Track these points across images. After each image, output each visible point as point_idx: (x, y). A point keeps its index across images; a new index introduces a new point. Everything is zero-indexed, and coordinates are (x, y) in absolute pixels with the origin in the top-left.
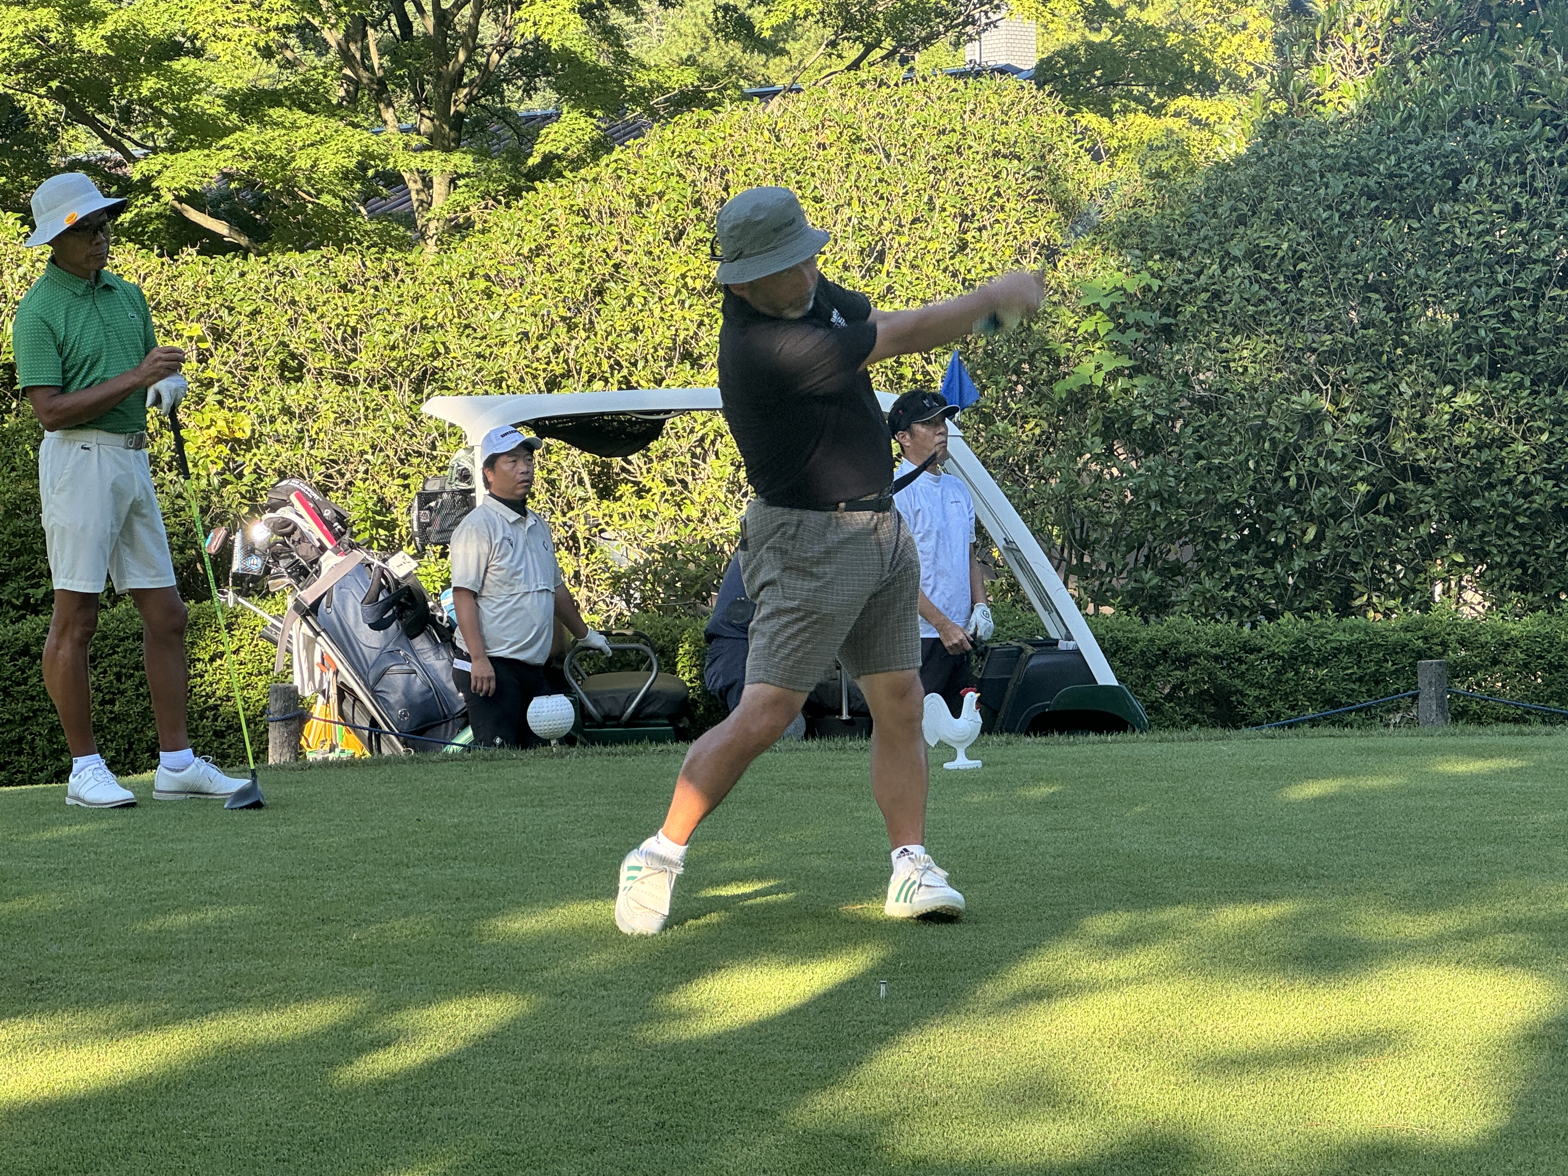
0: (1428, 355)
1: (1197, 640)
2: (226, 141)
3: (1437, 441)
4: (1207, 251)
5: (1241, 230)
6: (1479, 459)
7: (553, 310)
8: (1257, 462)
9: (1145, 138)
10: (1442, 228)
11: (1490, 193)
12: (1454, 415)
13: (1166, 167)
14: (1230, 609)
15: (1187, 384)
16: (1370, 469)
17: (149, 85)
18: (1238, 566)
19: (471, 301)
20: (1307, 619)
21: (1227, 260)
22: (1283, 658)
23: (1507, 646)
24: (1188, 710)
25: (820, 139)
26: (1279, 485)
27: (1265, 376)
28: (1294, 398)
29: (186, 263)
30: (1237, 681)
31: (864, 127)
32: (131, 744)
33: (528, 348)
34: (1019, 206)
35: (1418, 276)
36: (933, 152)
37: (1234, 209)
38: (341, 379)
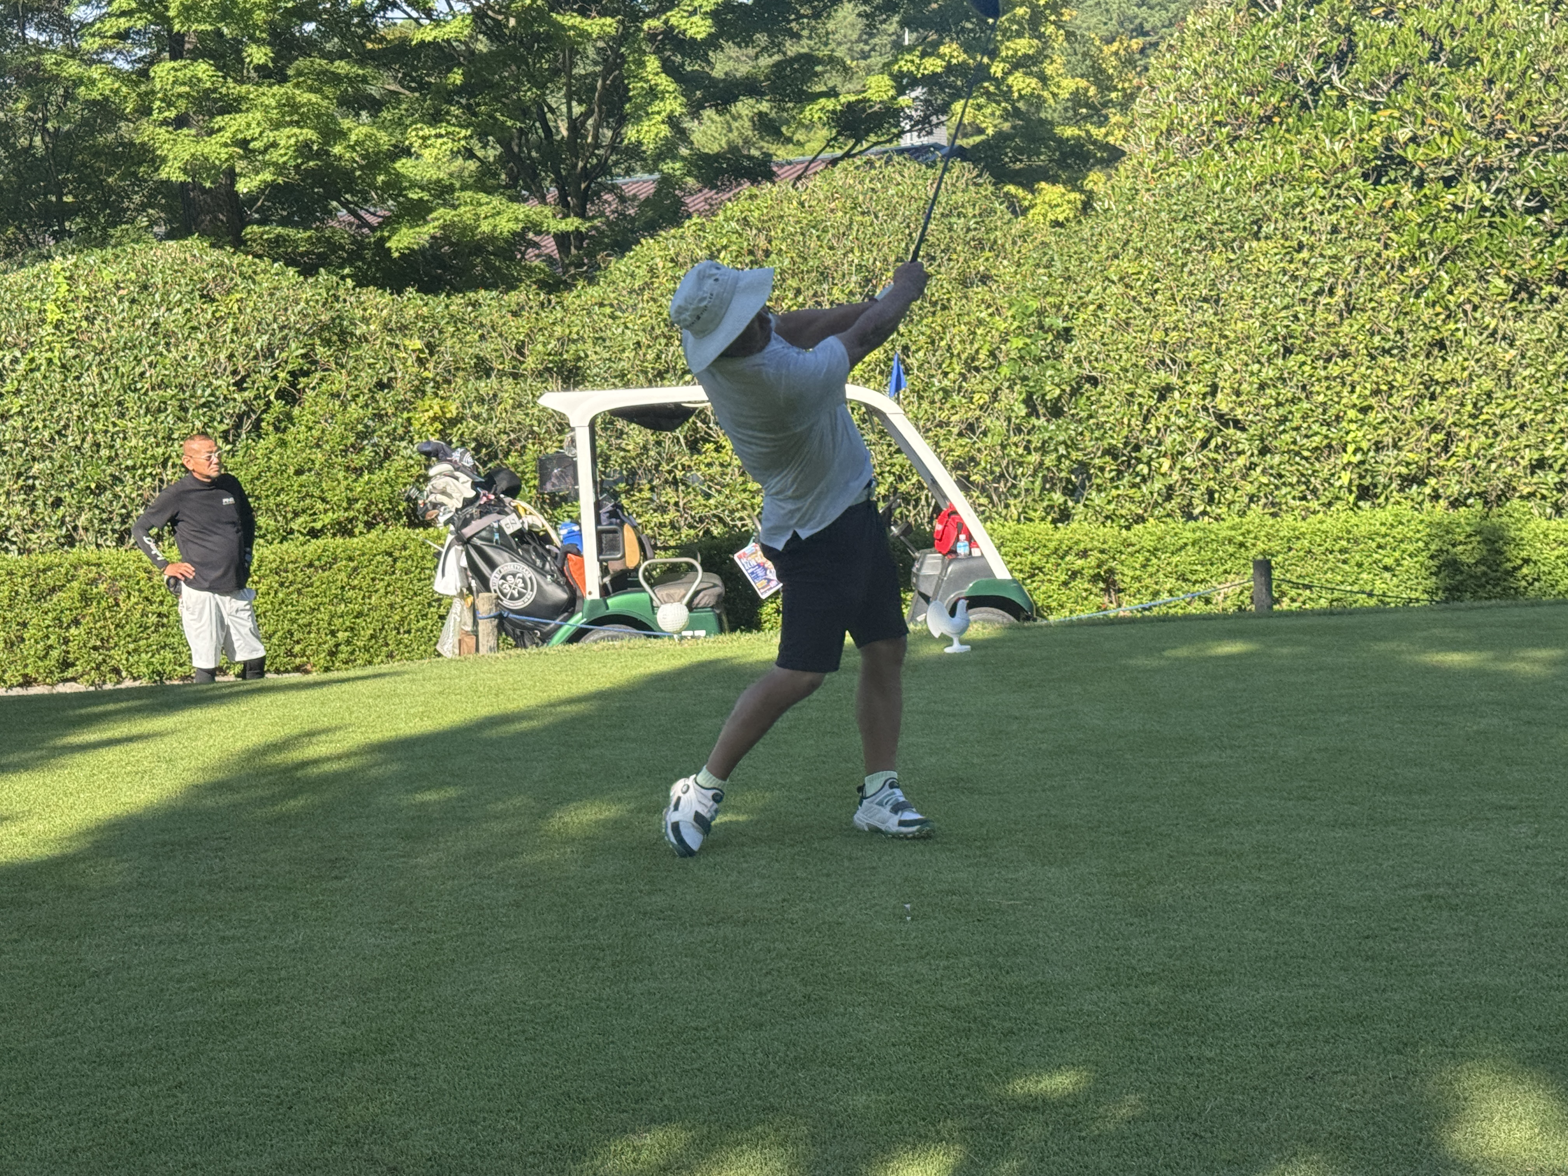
0: (1243, 344)
1: (1092, 540)
2: (432, 216)
3: (1249, 402)
6: (1277, 413)
7: (656, 327)
8: (1129, 420)
10: (1251, 258)
11: (1282, 234)
16: (1205, 422)
18: (1117, 488)
19: (602, 321)
20: (1165, 523)
21: (1108, 282)
22: (1150, 551)
25: (832, 206)
26: (1144, 433)
27: (1134, 361)
28: (1153, 375)
29: (409, 299)
30: (1119, 566)
38: (515, 376)
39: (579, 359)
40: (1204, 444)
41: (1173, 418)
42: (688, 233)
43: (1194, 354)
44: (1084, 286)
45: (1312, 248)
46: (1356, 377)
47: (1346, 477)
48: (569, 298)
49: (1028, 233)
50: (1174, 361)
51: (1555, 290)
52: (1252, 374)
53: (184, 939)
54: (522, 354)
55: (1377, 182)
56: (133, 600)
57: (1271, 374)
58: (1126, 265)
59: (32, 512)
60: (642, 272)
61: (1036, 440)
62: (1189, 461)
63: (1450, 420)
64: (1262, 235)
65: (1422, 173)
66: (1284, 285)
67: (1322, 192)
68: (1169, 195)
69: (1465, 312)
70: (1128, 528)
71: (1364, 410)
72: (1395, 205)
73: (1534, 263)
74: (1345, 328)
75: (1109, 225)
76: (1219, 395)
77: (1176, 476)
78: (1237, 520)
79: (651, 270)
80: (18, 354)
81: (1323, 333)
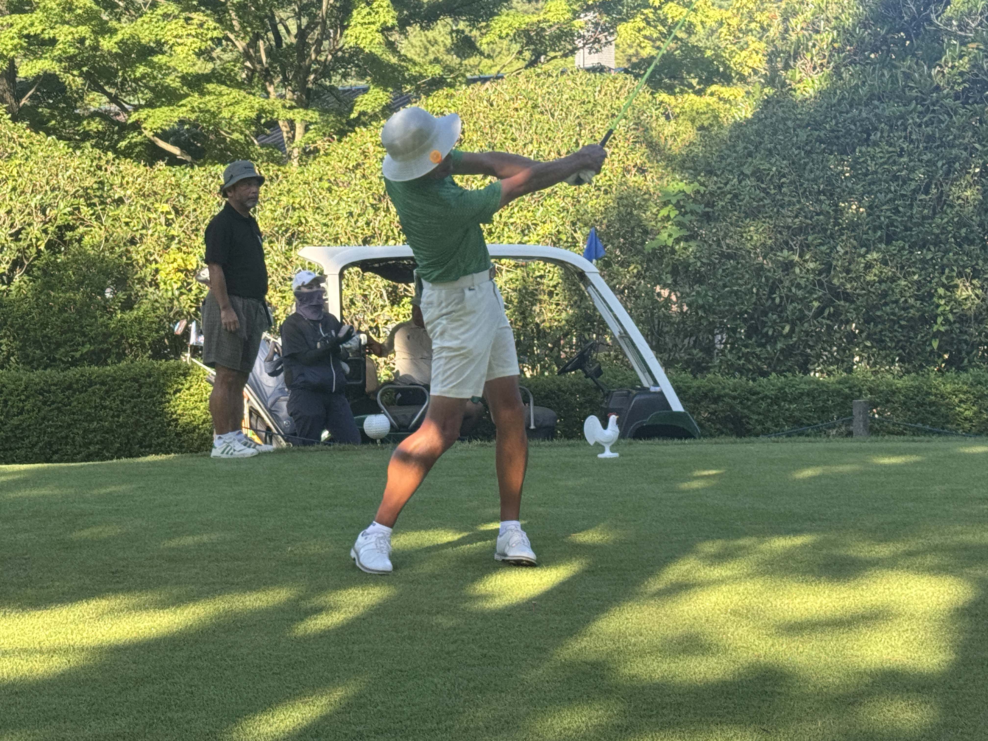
0: (853, 231)
1: (724, 388)
2: (183, 102)
3: (858, 278)
4: (730, 171)
5: (750, 159)
6: (880, 289)
7: (366, 200)
8: (758, 290)
9: (695, 108)
10: (861, 160)
11: (887, 141)
12: (866, 264)
13: (706, 124)
14: (741, 370)
15: (719, 245)
16: (820, 294)
17: (141, 70)
18: (746, 346)
19: (320, 194)
20: (785, 376)
21: (743, 176)
22: (771, 399)
23: (894, 393)
24: (718, 426)
25: (516, 106)
26: (770, 302)
27: (763, 241)
28: (779, 254)
29: (159, 170)
30: (746, 411)
31: (540, 99)
32: (129, 440)
33: (353, 221)
34: (626, 145)
35: (847, 187)
36: (578, 114)
37: (745, 148)
43: (813, 238)
44: (723, 179)
45: (911, 154)
46: (945, 261)
52: (860, 255)
58: (758, 162)
64: (871, 141)
66: (887, 183)
67: (920, 108)
70: (754, 380)
71: (952, 289)
74: (937, 220)
76: (833, 272)
78: (845, 376)
81: (920, 224)
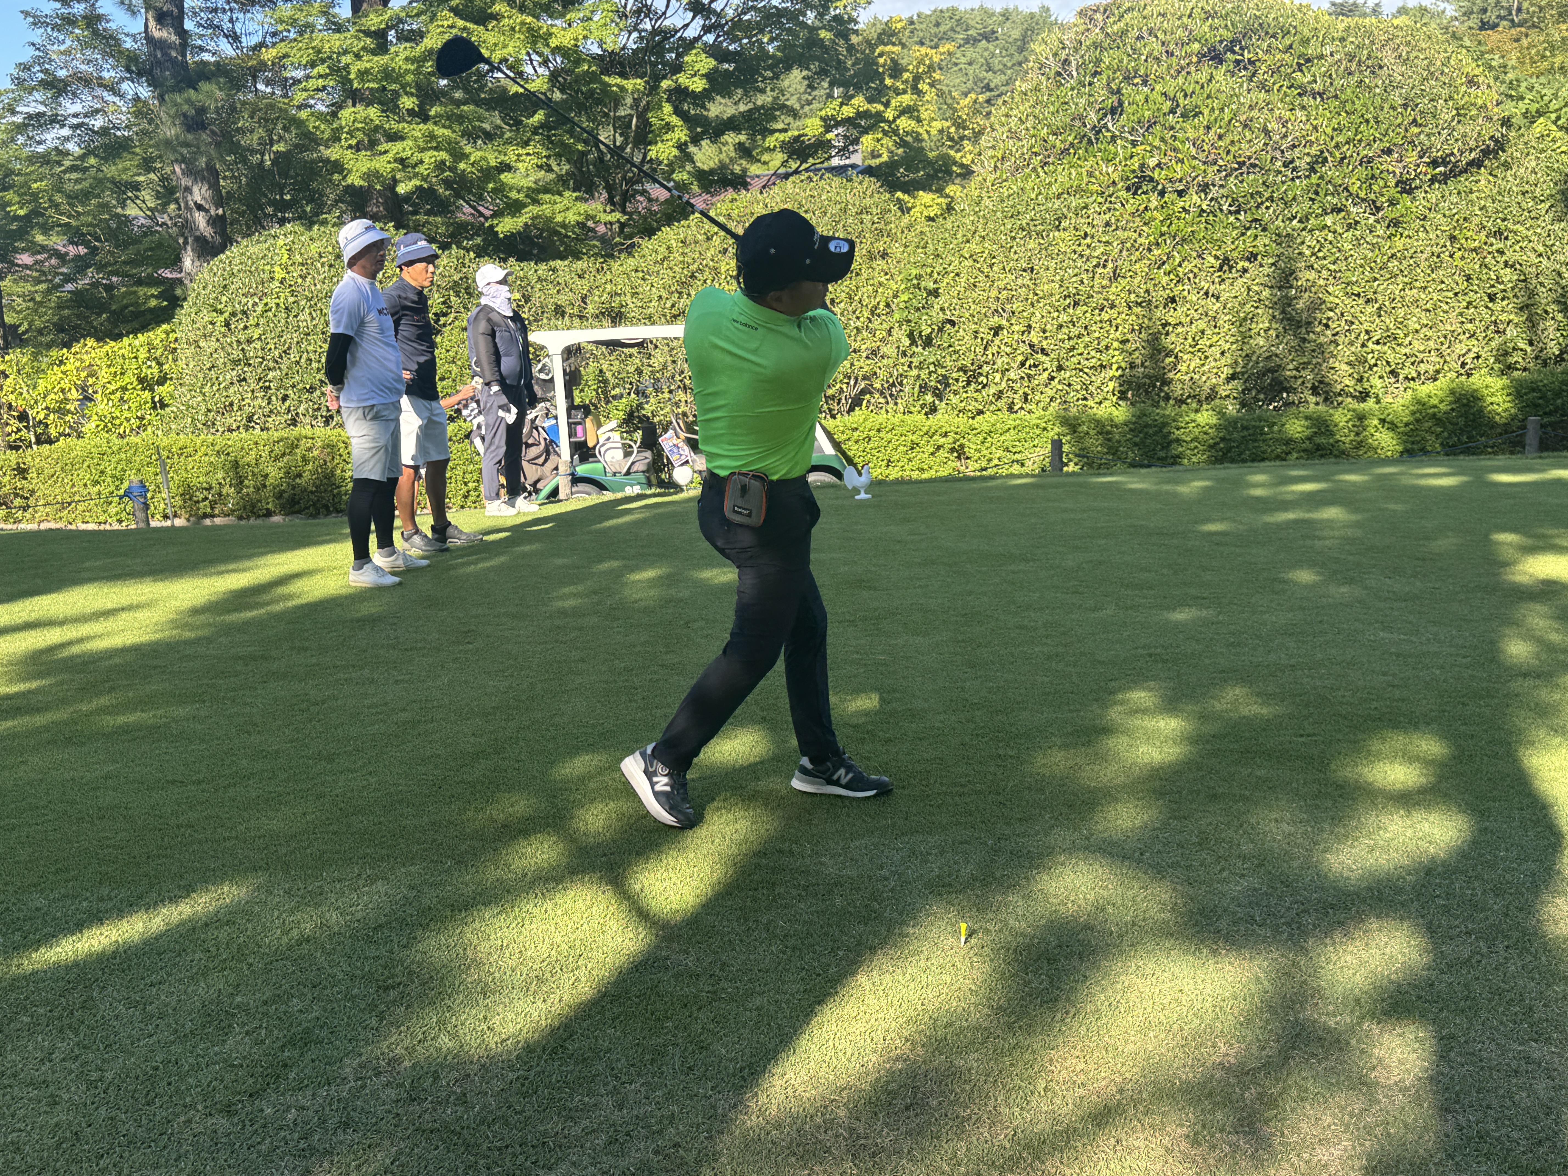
3: (1051, 337)
6: (1069, 344)
10: (1054, 243)
11: (1074, 227)
13: (932, 215)
16: (1023, 350)
18: (966, 392)
20: (996, 415)
26: (984, 357)
28: (991, 319)
38: (581, 317)
39: (622, 306)
40: (1023, 364)
41: (1002, 347)
42: (692, 224)
43: (1017, 306)
44: (947, 261)
45: (1092, 237)
46: (1119, 321)
47: (1111, 385)
48: (615, 265)
49: (911, 225)
50: (1004, 311)
51: (1246, 264)
52: (1053, 319)
53: (372, 681)
54: (585, 303)
55: (1135, 193)
56: (336, 461)
57: (1065, 319)
58: (973, 247)
59: (269, 403)
60: (662, 249)
61: (916, 361)
62: (1012, 375)
63: (1178, 349)
64: (1061, 228)
65: (1164, 188)
66: (1074, 261)
67: (1100, 200)
68: (1002, 201)
69: (1189, 279)
70: (973, 418)
71: (1124, 342)
72: (1146, 208)
73: (1233, 247)
74: (1113, 289)
75: (964, 220)
76: (1032, 333)
77: (1004, 385)
78: (1042, 413)
79: (668, 248)
80: (257, 300)
81: (1099, 292)
